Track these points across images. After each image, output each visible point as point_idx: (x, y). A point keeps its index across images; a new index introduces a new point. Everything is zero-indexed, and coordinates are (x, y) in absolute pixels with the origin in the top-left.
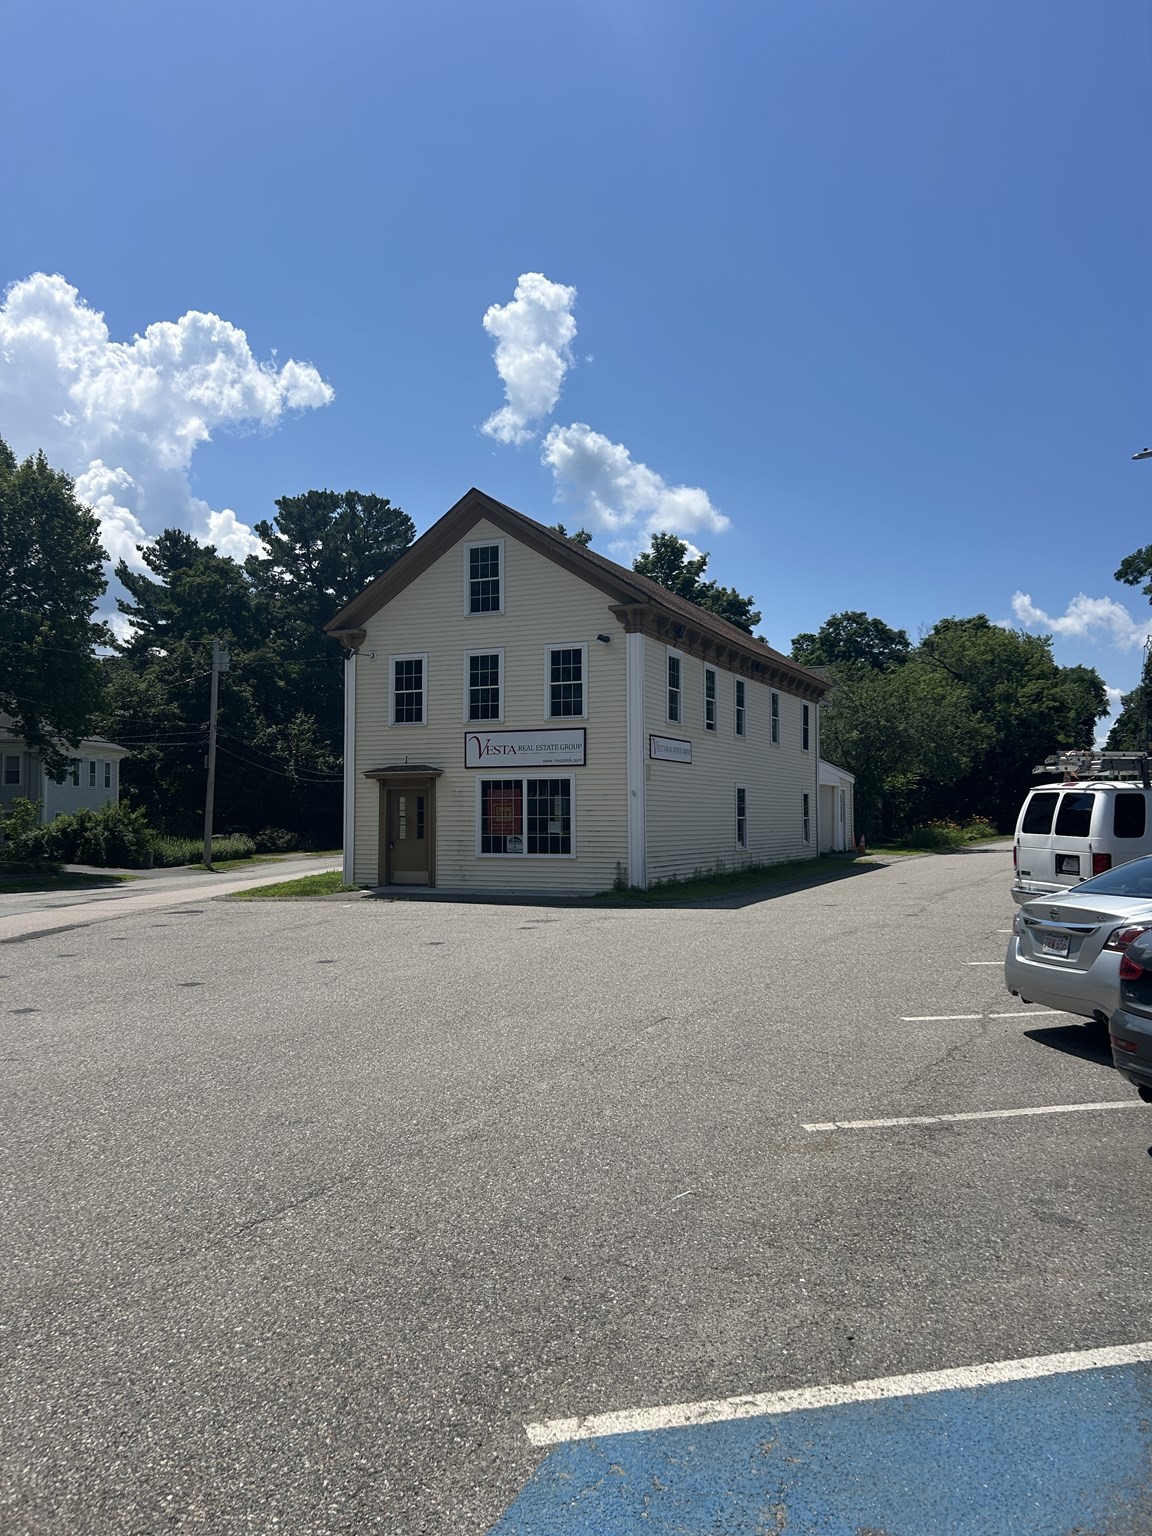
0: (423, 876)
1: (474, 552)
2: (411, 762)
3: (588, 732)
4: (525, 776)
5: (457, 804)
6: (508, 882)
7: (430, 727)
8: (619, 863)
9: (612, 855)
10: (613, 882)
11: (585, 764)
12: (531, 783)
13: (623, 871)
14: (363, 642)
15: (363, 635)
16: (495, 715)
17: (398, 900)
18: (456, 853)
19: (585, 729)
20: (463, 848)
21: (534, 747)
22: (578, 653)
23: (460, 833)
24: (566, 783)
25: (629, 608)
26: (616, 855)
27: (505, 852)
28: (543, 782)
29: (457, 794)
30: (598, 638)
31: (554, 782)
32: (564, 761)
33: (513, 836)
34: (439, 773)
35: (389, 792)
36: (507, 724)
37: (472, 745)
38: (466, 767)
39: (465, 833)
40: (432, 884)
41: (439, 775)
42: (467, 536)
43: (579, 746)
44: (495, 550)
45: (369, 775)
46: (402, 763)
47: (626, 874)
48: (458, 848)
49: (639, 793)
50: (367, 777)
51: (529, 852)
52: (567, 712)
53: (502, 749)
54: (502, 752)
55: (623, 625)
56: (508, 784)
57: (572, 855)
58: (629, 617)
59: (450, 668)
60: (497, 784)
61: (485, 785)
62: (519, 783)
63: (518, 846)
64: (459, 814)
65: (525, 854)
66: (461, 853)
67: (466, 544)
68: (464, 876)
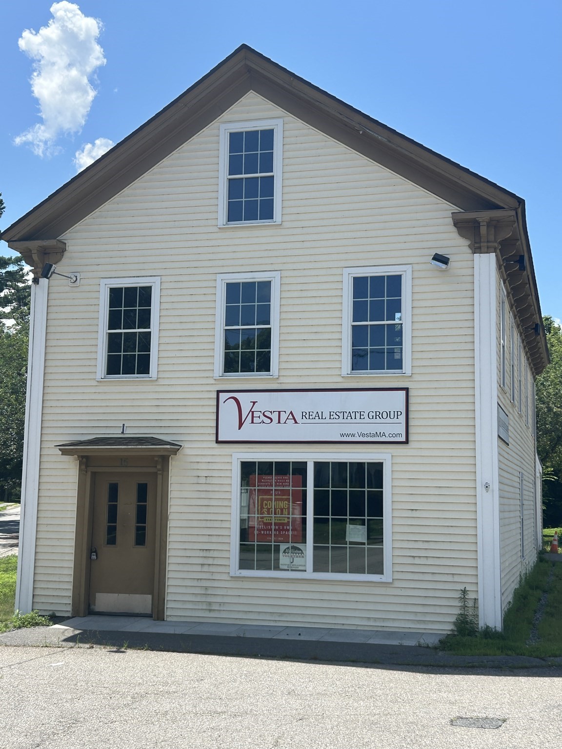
0: (142, 602)
1: (235, 138)
2: (130, 433)
3: (411, 394)
4: (310, 457)
5: (203, 495)
6: (282, 614)
7: (161, 382)
8: (464, 592)
9: (450, 578)
10: (453, 619)
11: (407, 442)
12: (320, 467)
13: (470, 604)
14: (60, 260)
15: (60, 251)
16: (264, 365)
17: (130, 647)
18: (199, 568)
19: (407, 390)
20: (210, 561)
21: (326, 415)
22: (395, 282)
23: (205, 539)
24: (377, 469)
25: (484, 216)
26: (457, 579)
27: (277, 568)
28: (340, 467)
29: (203, 480)
30: (434, 259)
31: (359, 467)
32: (374, 436)
33: (290, 545)
34: (175, 448)
35: (94, 474)
36: (282, 380)
37: (229, 410)
38: (217, 442)
39: (214, 539)
40: (157, 613)
41: (175, 452)
42: (226, 115)
43: (397, 414)
44: (268, 136)
45: (66, 449)
46: (116, 433)
47: (476, 607)
48: (201, 561)
49: (495, 486)
50: (65, 452)
51: (316, 570)
52: (377, 365)
53: (275, 417)
54: (275, 419)
55: (467, 242)
56: (282, 468)
57: (386, 577)
58: (483, 230)
59: (194, 298)
60: (266, 468)
61: (247, 468)
62: (300, 468)
63: (298, 561)
64: (204, 510)
65: (310, 574)
66: (206, 569)
67: (223, 127)
68: (210, 603)
